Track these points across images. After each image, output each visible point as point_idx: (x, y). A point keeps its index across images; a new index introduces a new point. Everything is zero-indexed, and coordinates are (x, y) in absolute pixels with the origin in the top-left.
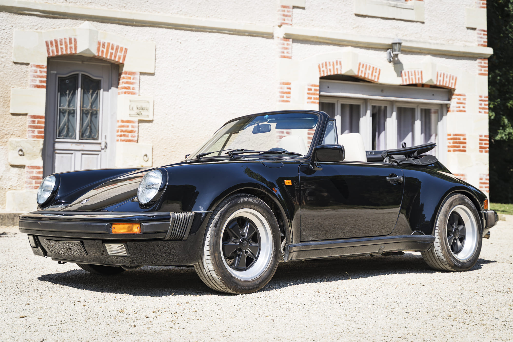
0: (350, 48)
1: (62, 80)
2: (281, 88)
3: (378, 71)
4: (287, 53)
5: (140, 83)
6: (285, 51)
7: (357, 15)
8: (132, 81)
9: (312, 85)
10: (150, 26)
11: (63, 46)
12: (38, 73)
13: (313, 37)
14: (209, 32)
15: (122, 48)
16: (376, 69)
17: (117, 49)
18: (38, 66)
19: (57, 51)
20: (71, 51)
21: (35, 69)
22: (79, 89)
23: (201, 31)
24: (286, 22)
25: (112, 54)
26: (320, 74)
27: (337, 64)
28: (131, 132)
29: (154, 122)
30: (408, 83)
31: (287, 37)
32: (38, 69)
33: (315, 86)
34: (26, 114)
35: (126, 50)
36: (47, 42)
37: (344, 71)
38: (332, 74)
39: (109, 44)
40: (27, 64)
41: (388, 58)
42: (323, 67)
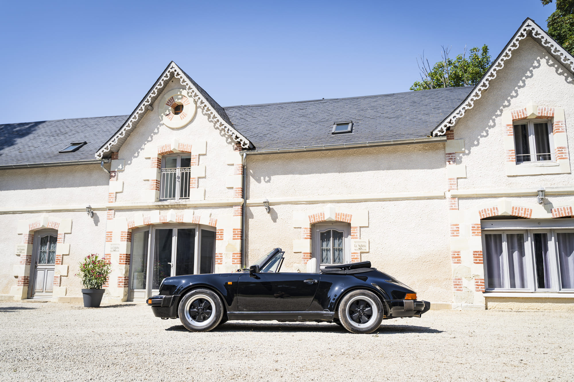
0: (504, 198)
1: (322, 234)
2: (452, 228)
3: (529, 210)
4: (455, 206)
5: (360, 232)
6: (453, 205)
7: (509, 176)
8: (355, 231)
9: (475, 225)
10: (365, 202)
11: (318, 217)
12: (306, 232)
13: (473, 195)
14: (401, 200)
15: (349, 215)
16: (528, 209)
17: (346, 216)
18: (305, 228)
19: (315, 220)
20: (321, 219)
21: (304, 230)
22: (331, 238)
23: (396, 200)
24: (453, 188)
25: (343, 218)
26: (481, 217)
27: (494, 210)
28: (356, 258)
29: (370, 253)
30: (558, 216)
31: (453, 197)
32: (306, 230)
33: (477, 225)
34: (301, 252)
35: (351, 215)
36: (309, 216)
37: (500, 213)
38: (491, 216)
39: (341, 213)
40: (301, 228)
41: (538, 201)
42: (482, 213)
